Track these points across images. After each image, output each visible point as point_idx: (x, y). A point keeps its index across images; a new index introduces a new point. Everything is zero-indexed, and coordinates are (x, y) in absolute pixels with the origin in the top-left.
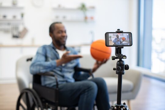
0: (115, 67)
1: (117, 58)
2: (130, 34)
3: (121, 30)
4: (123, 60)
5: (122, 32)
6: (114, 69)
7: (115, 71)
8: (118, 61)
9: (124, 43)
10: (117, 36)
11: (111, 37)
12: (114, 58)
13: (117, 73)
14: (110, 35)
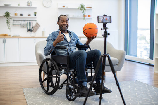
0: (103, 34)
1: (103, 29)
2: (111, 17)
3: (106, 15)
4: (107, 30)
5: (106, 16)
6: (102, 35)
7: (103, 36)
8: (104, 31)
9: (107, 21)
10: (103, 18)
11: (100, 18)
12: (102, 29)
13: (104, 37)
14: (100, 17)
